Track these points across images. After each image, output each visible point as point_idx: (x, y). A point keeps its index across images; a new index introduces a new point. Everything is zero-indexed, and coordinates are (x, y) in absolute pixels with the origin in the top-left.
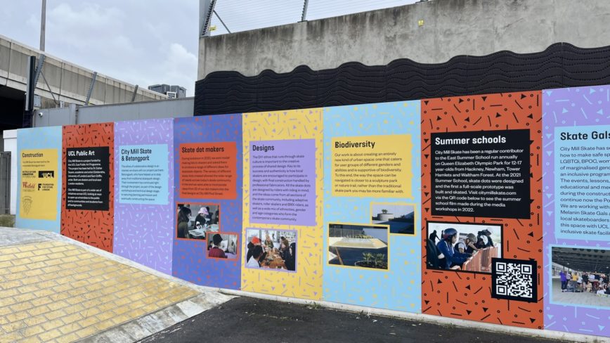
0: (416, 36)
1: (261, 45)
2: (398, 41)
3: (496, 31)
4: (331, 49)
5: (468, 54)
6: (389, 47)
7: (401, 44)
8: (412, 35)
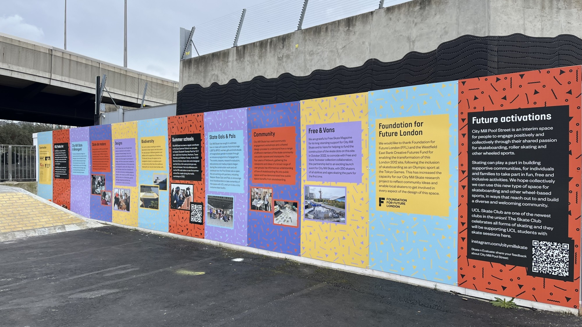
0: (294, 56)
1: (212, 65)
2: (284, 60)
3: (338, 51)
4: (248, 67)
5: (321, 69)
6: (279, 64)
7: (286, 62)
8: (292, 55)
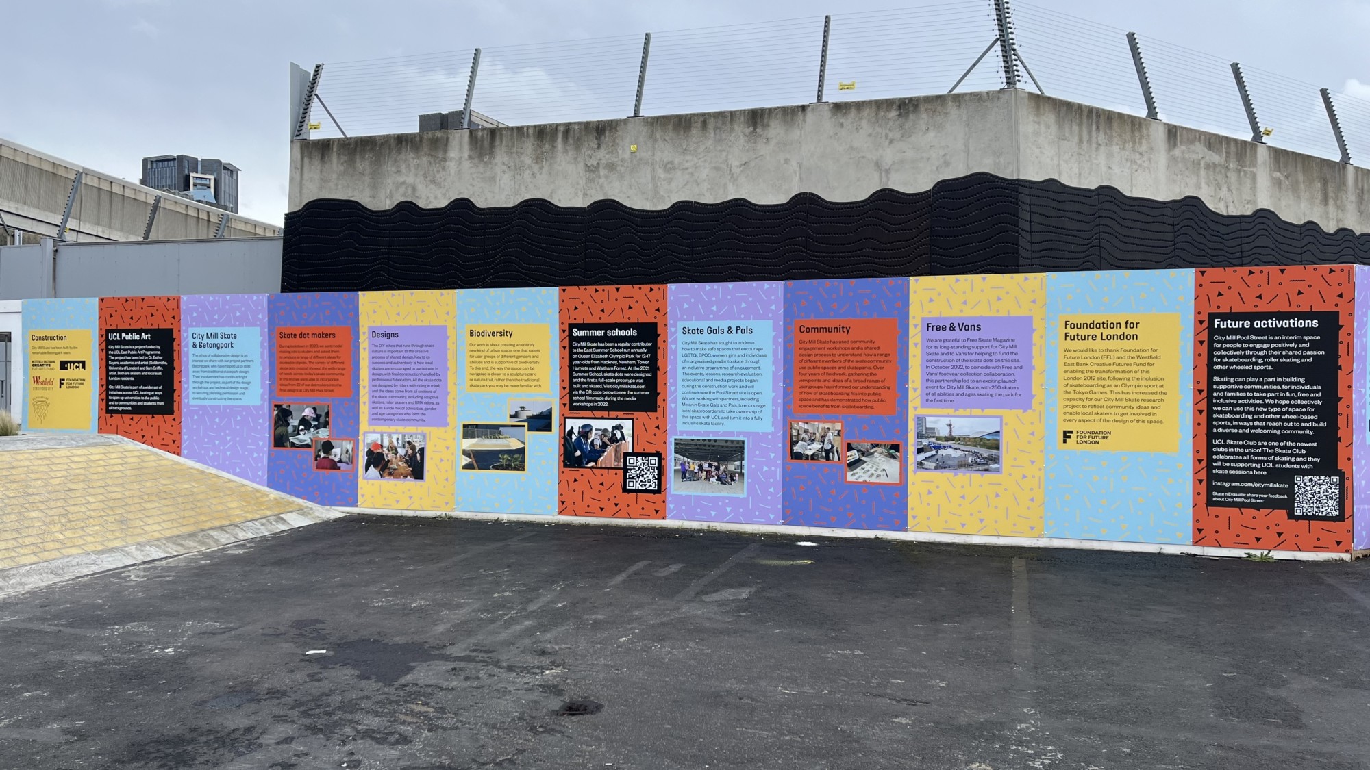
0: (627, 167)
1: (396, 161)
2: (602, 172)
3: (730, 170)
4: (506, 176)
5: (693, 200)
6: (590, 180)
7: (607, 177)
8: (622, 166)
